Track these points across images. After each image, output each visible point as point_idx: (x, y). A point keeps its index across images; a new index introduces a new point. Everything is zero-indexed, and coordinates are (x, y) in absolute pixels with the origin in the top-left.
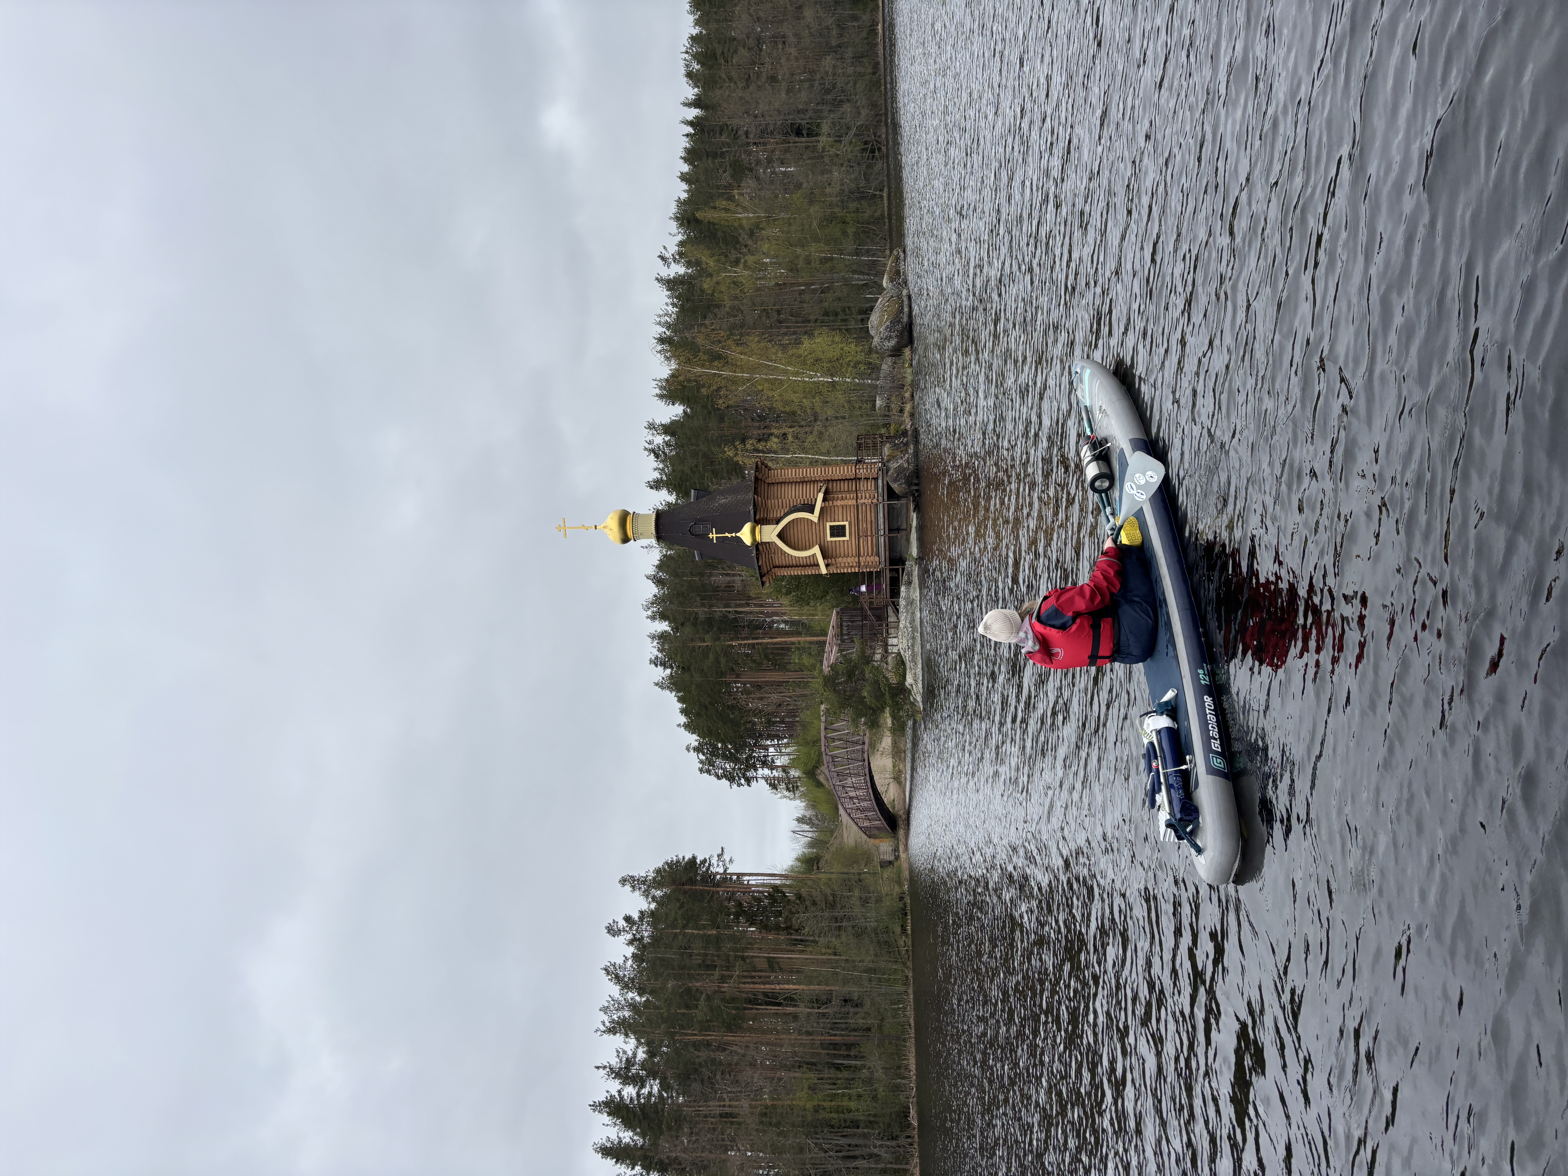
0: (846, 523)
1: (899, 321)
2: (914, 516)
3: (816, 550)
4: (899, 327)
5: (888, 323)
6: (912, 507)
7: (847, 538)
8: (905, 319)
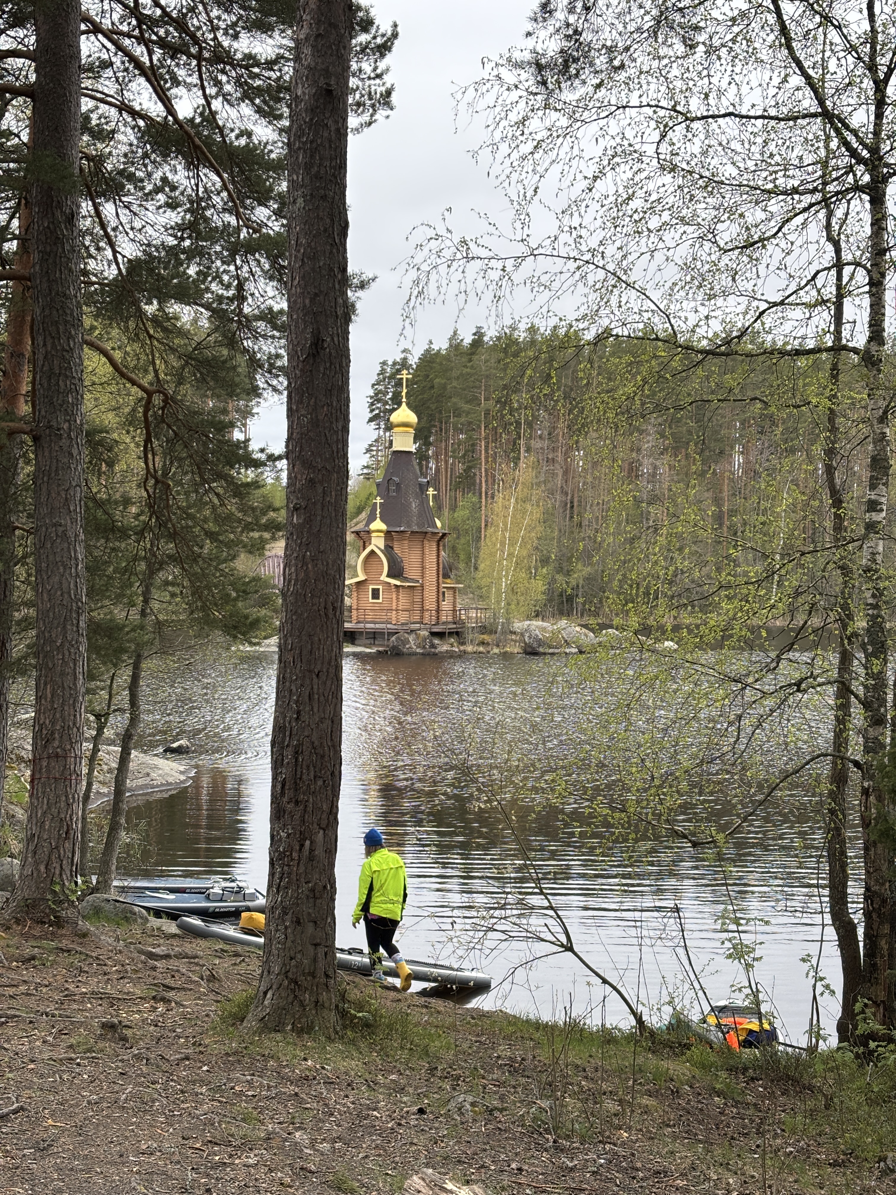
0: (380, 601)
1: (540, 645)
2: (373, 650)
3: (361, 577)
4: (535, 645)
5: (540, 636)
6: (381, 649)
7: (371, 600)
8: (541, 650)
